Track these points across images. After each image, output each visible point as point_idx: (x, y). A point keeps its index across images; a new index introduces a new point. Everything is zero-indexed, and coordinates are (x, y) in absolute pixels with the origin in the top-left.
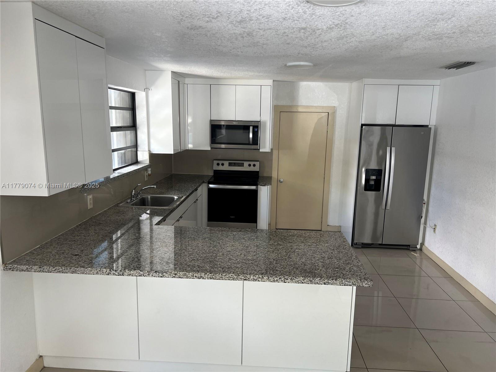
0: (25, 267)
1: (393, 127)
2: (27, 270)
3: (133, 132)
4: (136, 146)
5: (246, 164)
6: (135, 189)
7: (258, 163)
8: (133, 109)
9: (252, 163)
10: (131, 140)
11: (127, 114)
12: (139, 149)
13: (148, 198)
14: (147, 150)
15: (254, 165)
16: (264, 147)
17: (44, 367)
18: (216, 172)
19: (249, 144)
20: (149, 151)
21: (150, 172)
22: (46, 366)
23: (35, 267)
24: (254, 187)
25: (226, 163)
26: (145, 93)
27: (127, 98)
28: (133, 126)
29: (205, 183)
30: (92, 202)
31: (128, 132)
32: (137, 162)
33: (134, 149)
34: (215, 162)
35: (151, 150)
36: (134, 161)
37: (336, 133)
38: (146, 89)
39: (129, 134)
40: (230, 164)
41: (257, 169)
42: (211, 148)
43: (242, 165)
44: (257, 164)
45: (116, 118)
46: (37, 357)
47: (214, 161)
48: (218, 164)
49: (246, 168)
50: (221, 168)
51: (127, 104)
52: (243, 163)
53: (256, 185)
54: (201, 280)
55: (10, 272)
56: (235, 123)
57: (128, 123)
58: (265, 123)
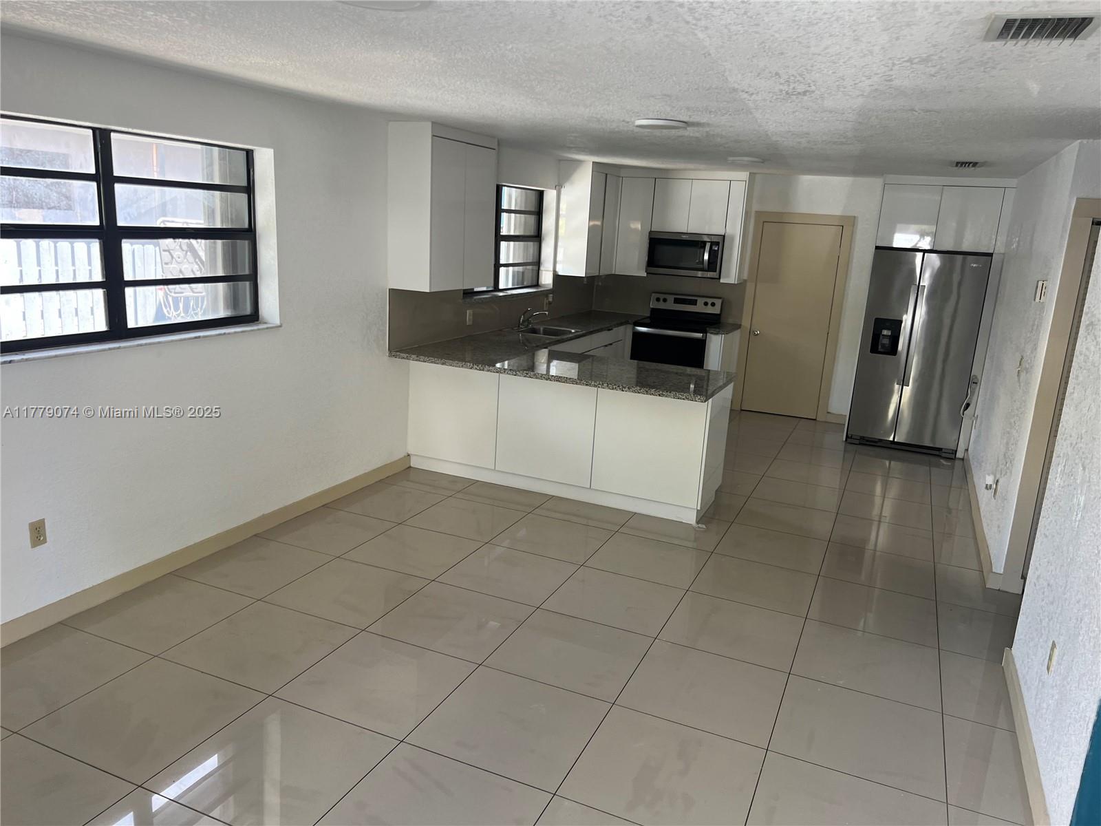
0: (405, 355)
1: (926, 254)
2: (407, 358)
3: (536, 244)
4: (537, 263)
5: (701, 301)
6: (524, 315)
7: (720, 301)
8: (538, 213)
9: (710, 301)
10: (533, 254)
11: (532, 219)
12: (542, 268)
13: (540, 329)
14: (551, 269)
15: (713, 304)
16: (728, 276)
17: (410, 467)
18: (653, 310)
19: (702, 270)
20: (555, 271)
21: (551, 300)
22: (412, 466)
23: (413, 356)
24: (699, 335)
25: (671, 299)
26: (555, 191)
27: (533, 198)
28: (537, 237)
29: (629, 324)
30: (471, 317)
31: (531, 244)
32: (537, 285)
33: (535, 268)
34: (654, 296)
35: (557, 270)
36: (535, 283)
37: (855, 261)
38: (558, 187)
39: (531, 245)
40: (677, 301)
41: (716, 310)
42: (647, 273)
43: (694, 303)
44: (718, 302)
45: (515, 225)
46: (406, 455)
47: (653, 294)
48: (658, 300)
49: (699, 308)
50: (662, 306)
51: (532, 207)
52: (696, 300)
53: (704, 332)
54: (548, 381)
55: (394, 358)
56: (684, 237)
57: (531, 231)
58: (732, 238)
